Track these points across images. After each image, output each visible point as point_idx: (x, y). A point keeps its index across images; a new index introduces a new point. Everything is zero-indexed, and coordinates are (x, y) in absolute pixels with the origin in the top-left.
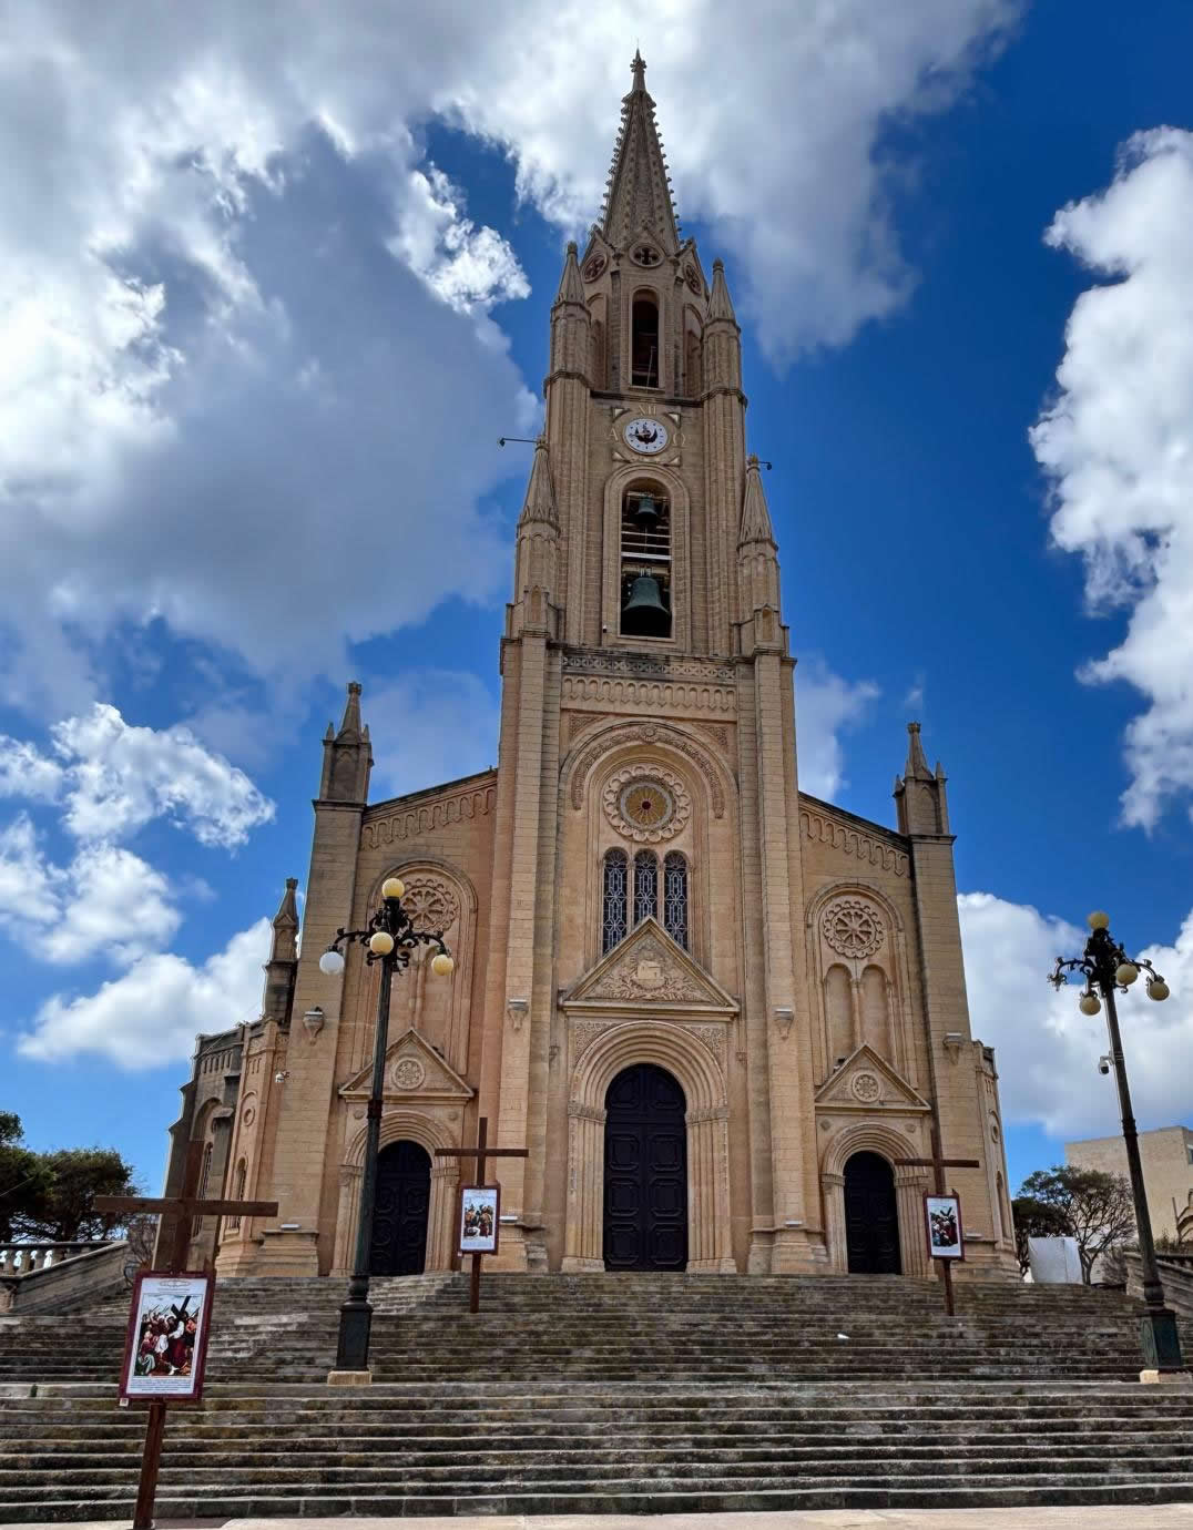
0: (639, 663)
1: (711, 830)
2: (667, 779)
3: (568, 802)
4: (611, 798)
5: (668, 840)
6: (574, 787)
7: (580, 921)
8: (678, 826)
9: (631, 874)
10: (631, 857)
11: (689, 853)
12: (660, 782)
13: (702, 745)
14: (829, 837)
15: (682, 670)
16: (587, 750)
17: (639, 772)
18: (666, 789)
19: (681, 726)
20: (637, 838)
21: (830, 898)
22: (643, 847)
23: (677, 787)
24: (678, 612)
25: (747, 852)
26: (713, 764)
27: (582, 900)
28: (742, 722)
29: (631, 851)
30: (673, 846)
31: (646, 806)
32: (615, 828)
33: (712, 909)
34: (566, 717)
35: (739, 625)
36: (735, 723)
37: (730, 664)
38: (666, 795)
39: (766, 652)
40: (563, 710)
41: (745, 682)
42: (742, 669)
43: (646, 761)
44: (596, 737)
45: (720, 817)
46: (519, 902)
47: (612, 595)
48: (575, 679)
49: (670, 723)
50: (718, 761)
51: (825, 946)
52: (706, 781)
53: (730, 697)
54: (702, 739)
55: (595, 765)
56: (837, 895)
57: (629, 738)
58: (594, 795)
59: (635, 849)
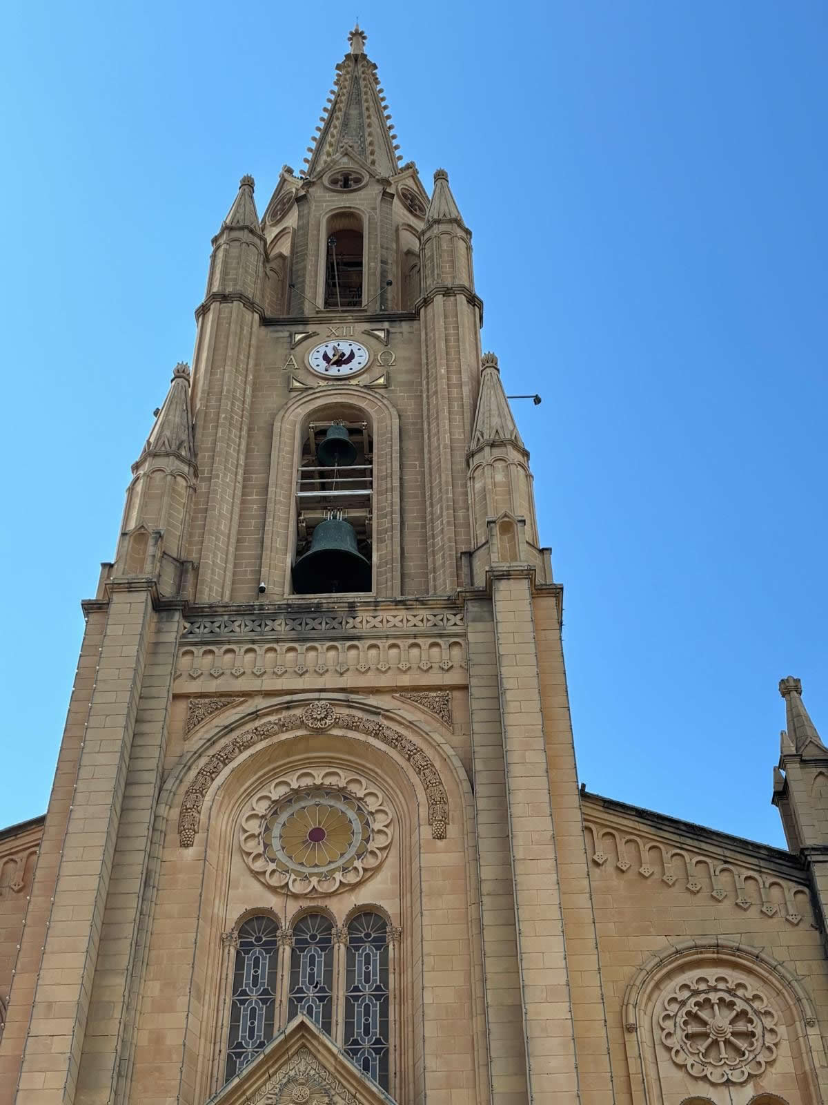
0: (306, 618)
1: (427, 859)
2: (353, 788)
3: (173, 837)
4: (254, 827)
5: (354, 887)
6: (185, 810)
7: (173, 1040)
8: (371, 862)
9: (285, 953)
10: (286, 925)
11: (390, 907)
12: (342, 794)
13: (411, 725)
14: (657, 869)
15: (374, 622)
16: (211, 752)
17: (307, 782)
18: (351, 805)
19: (372, 700)
20: (296, 888)
21: (669, 976)
22: (306, 904)
23: (370, 800)
24: (380, 558)
25: (486, 888)
26: (429, 752)
27: (182, 1001)
28: (474, 682)
29: (286, 911)
30: (364, 897)
31: (317, 835)
32: (257, 875)
33: (428, 999)
34: (182, 705)
35: (470, 555)
36: (465, 688)
37: (454, 605)
38: (351, 814)
39: (506, 575)
40: (176, 697)
41: (480, 626)
42: (473, 608)
43: (312, 763)
44: (229, 729)
45: (441, 837)
46: (50, 1005)
47: (278, 544)
48: (199, 651)
49: (353, 697)
50: (436, 747)
51: (666, 1068)
52: (415, 779)
53: (456, 651)
54: (410, 717)
55: (226, 771)
56: (682, 969)
57: (284, 727)
58: (221, 824)
59: (293, 908)
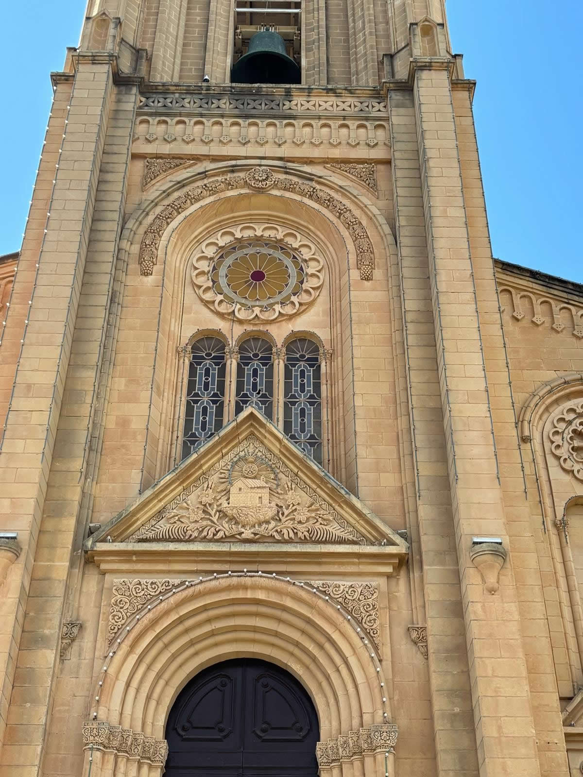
0: (248, 99)
1: (355, 295)
2: (289, 240)
3: (134, 266)
4: (204, 266)
5: (291, 317)
6: (144, 246)
7: (138, 425)
8: (305, 298)
9: (232, 365)
10: (233, 343)
11: (323, 334)
12: (280, 245)
13: (341, 190)
14: (547, 320)
15: (307, 105)
16: (166, 202)
17: (248, 233)
18: (287, 254)
19: (307, 169)
20: (242, 315)
21: (557, 402)
22: (250, 328)
23: (304, 250)
24: (308, 63)
25: (410, 317)
26: (357, 213)
27: (145, 395)
28: (398, 155)
29: (233, 334)
30: (300, 325)
31: (258, 276)
32: (207, 303)
33: (358, 402)
34: (140, 165)
35: (391, 57)
36: (388, 162)
37: (379, 95)
38: (288, 262)
39: (428, 67)
40: (135, 157)
41: (402, 111)
42: (396, 97)
43: (252, 219)
44: (181, 185)
45: (368, 279)
46: (29, 387)
47: (220, 48)
48: (153, 120)
49: (289, 164)
50: (363, 208)
51: (556, 473)
52: (345, 233)
53: (380, 133)
54: (340, 183)
55: (180, 218)
56: (568, 397)
57: (229, 185)
58: (176, 261)
59: (238, 331)
